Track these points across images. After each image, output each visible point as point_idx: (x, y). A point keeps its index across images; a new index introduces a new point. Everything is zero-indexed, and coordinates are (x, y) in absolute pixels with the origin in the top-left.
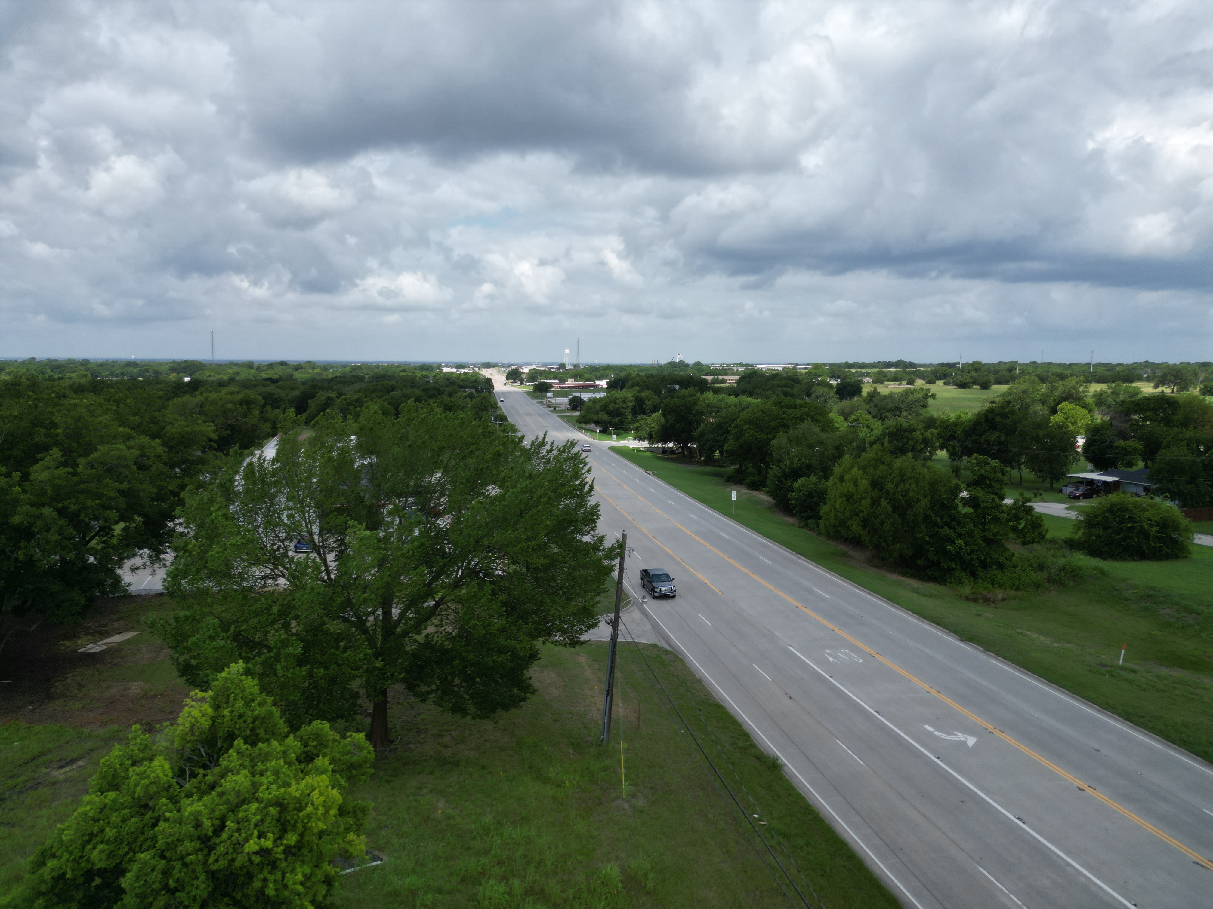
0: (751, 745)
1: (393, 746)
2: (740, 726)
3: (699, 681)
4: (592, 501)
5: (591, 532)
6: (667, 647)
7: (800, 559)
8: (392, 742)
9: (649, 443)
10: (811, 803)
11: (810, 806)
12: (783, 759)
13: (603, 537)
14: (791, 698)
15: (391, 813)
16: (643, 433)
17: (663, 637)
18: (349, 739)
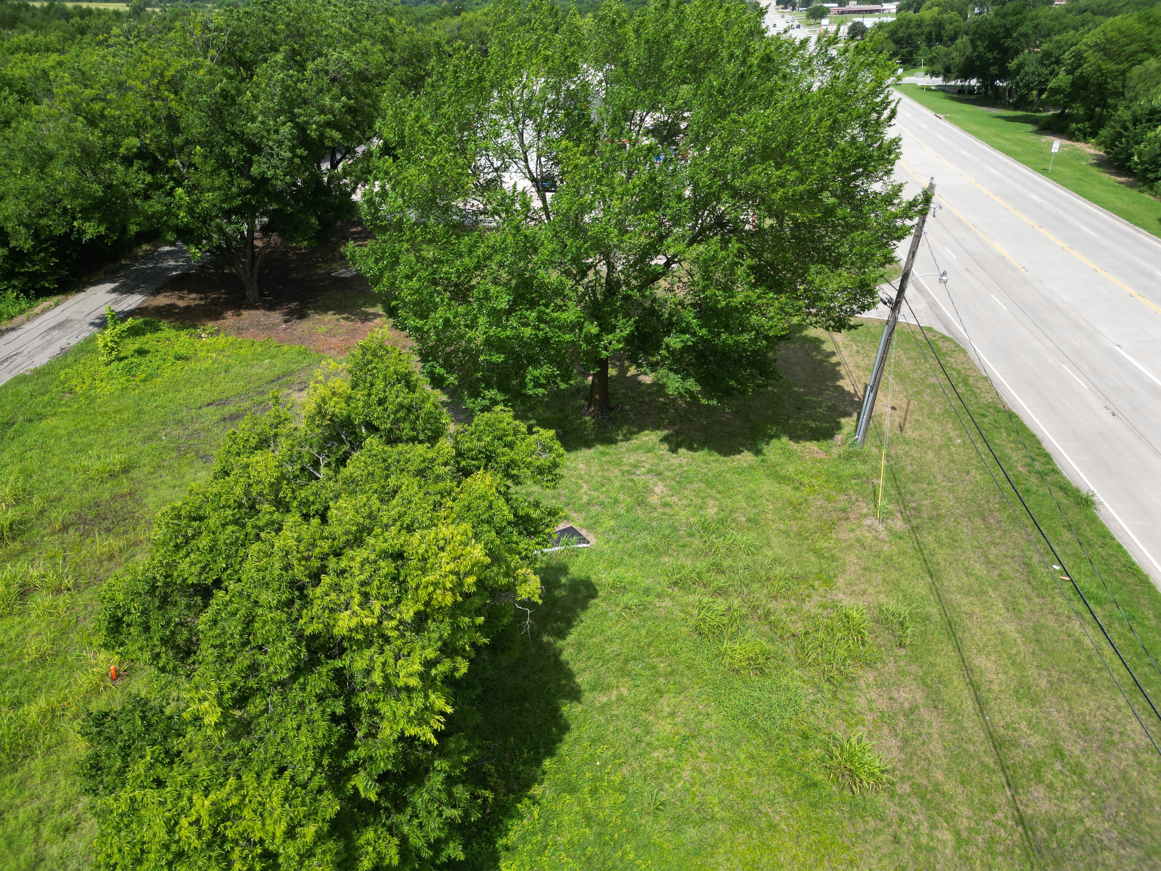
0: (1053, 470)
1: (612, 415)
2: (1038, 442)
3: (986, 379)
4: (890, 134)
5: (885, 178)
6: (946, 333)
7: (1140, 232)
8: (611, 409)
9: (944, 80)
10: (1136, 561)
11: (1133, 564)
12: (1099, 497)
13: (901, 185)
14: (1114, 414)
15: (604, 489)
16: (938, 67)
17: (940, 320)
18: (535, 436)
